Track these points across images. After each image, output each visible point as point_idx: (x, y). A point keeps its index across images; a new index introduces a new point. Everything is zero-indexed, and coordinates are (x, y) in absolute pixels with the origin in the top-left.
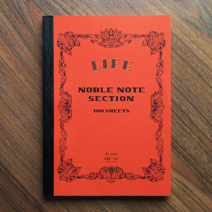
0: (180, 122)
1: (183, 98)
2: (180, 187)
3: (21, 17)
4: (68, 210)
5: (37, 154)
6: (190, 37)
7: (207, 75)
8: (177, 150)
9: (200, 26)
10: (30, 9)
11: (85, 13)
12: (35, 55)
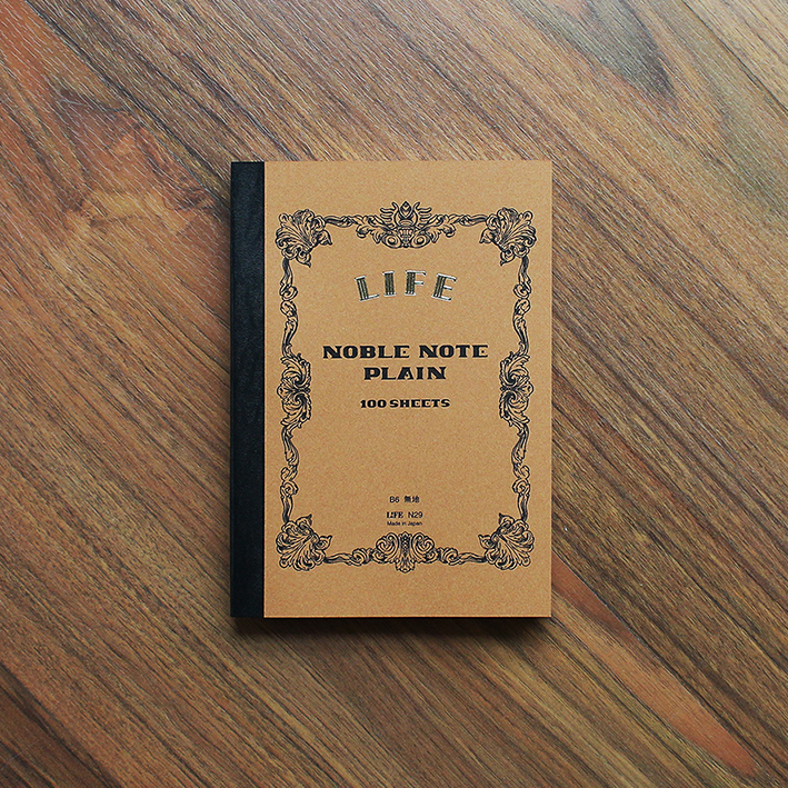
4: (127, 709)
6: (553, 80)
7: (616, 213)
9: (587, 41)
11: (179, 3)
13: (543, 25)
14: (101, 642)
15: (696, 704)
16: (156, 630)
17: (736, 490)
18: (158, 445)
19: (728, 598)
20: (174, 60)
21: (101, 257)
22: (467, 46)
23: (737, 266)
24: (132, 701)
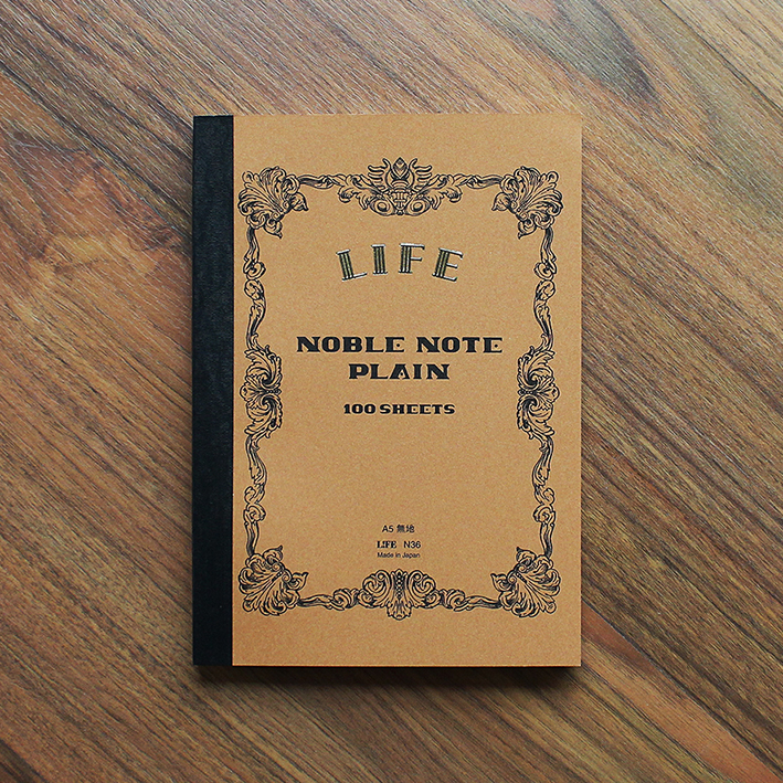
4: (130, 775)
7: (604, 225)
9: (560, 47)
13: (514, 34)
14: (97, 706)
15: (727, 736)
16: (154, 691)
17: (753, 508)
18: (142, 496)
19: (752, 622)
20: (129, 94)
21: (69, 304)
22: (436, 60)
23: (736, 273)
24: (134, 766)
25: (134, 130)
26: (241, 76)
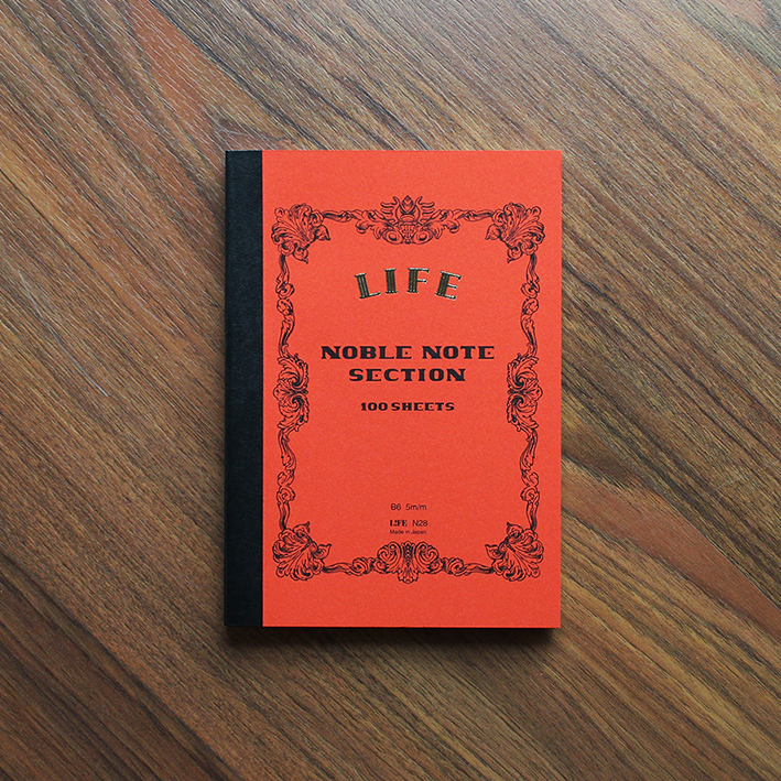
0: (715, 411)
1: (722, 321)
2: (729, 655)
3: (101, 53)
4: (314, 764)
5: (186, 560)
6: (736, 94)
8: (709, 518)
10: (136, 22)
11: (340, 25)
12: (160, 191)
13: (723, 36)
14: (285, 695)
20: (336, 84)
22: (644, 59)
24: (318, 755)
25: (340, 120)
26: (450, 71)
